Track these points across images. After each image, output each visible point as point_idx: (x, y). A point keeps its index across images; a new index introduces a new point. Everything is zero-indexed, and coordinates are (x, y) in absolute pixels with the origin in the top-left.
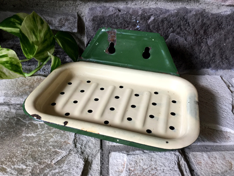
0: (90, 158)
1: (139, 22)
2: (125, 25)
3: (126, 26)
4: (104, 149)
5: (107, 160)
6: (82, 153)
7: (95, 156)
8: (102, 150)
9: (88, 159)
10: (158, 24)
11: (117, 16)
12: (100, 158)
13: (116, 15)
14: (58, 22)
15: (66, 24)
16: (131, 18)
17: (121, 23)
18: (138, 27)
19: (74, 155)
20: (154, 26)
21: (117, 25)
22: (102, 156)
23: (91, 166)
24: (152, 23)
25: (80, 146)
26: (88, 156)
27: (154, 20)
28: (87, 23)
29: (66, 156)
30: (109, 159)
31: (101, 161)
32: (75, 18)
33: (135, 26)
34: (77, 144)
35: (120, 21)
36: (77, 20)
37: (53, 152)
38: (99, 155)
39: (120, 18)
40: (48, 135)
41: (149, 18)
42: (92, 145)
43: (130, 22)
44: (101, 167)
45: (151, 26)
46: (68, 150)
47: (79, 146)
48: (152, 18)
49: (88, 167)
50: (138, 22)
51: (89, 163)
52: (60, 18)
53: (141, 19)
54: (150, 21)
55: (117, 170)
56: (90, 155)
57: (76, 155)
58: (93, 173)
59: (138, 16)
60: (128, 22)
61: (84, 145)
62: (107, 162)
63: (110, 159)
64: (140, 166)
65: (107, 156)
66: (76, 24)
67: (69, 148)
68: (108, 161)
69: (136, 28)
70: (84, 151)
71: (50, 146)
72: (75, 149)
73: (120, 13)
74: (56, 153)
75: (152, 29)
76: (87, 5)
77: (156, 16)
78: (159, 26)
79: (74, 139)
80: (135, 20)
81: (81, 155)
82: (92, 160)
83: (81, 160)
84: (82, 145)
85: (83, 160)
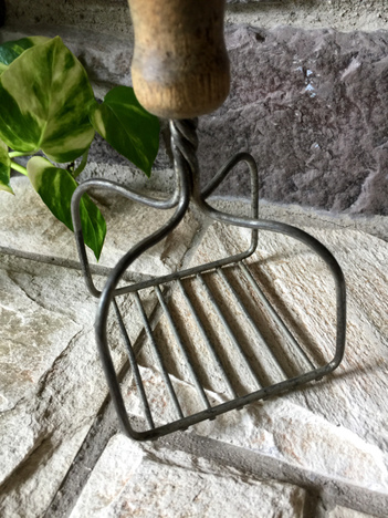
0: (58, 434)
1: (313, 76)
2: (272, 82)
3: (277, 84)
5: (96, 452)
6: (47, 414)
7: (74, 432)
8: (100, 419)
9: (51, 435)
10: (373, 83)
11: (251, 53)
12: (82, 440)
13: (247, 49)
14: (114, 62)
16: (289, 63)
17: (261, 74)
18: (309, 88)
19: (23, 414)
20: (360, 88)
21: (250, 78)
22: (92, 436)
23: (50, 456)
24: (352, 81)
25: (51, 392)
26: (56, 428)
27: (359, 70)
29: (6, 413)
30: (102, 451)
31: (81, 449)
33: (301, 84)
34: (48, 388)
35: (260, 69)
38: (85, 431)
39: (258, 60)
41: (346, 64)
42: (83, 398)
43: (287, 73)
44: (72, 467)
45: (349, 90)
46: (18, 398)
47: (49, 391)
48: (355, 64)
49: (41, 456)
50: (309, 73)
51: (51, 446)
52: (118, 52)
53: (321, 66)
54: (347, 72)
55: (102, 492)
56: (62, 427)
57: (28, 416)
58: (44, 479)
59: (313, 56)
60: (281, 74)
61: (63, 392)
62: (93, 459)
63: (105, 451)
64: (157, 505)
65: (101, 442)
67: (22, 392)
68: (98, 457)
69: (302, 92)
70: (55, 410)
72: (34, 401)
73: (260, 46)
75: (352, 99)
77: (368, 60)
78: (374, 91)
79: (49, 372)
80: (300, 68)
81: (38, 420)
82: (61, 442)
83: (31, 433)
84: (59, 392)
85: (37, 436)
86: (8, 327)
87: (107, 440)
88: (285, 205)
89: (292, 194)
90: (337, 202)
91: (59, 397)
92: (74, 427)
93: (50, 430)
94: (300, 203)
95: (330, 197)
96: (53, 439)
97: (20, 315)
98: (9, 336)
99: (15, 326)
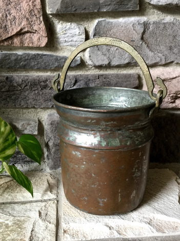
14: (21, 126)
15: (28, 128)
28: (46, 127)
32: (36, 123)
36: (37, 124)
66: (37, 128)
76: (46, 112)
79: (31, 237)
86: (4, 227)
97: (6, 222)
98: (7, 230)
99: (7, 226)
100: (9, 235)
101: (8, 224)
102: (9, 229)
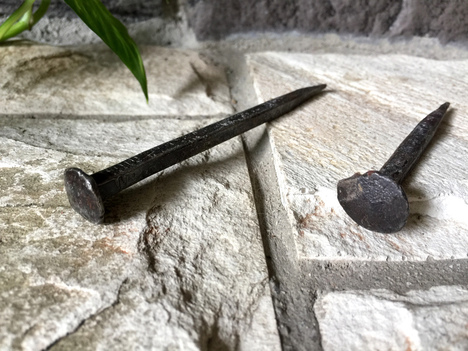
0: (226, 323)
4: (282, 277)
6: (187, 297)
7: (249, 314)
8: (278, 283)
9: (216, 328)
12: (273, 322)
19: (144, 306)
22: (284, 311)
25: (170, 261)
26: (218, 315)
29: (104, 315)
31: (281, 337)
34: (160, 257)
37: (35, 291)
38: (266, 306)
40: (24, 213)
42: (229, 259)
46: (114, 284)
47: (166, 262)
56: (226, 310)
61: (190, 258)
62: (313, 346)
65: (304, 314)
67: (117, 272)
70: (195, 288)
71: (25, 261)
72: (149, 280)
74: (50, 298)
81: (179, 308)
82: (237, 337)
83: (183, 334)
84: (182, 260)
85: (195, 335)
86: (19, 188)
87: (311, 311)
88: (320, 36)
89: (330, 20)
90: (377, 25)
91: (189, 266)
92: (244, 306)
93: (210, 321)
94: (338, 31)
95: (370, 19)
96: (222, 336)
97: (31, 171)
98: (29, 199)
99: (32, 186)
100: (38, 222)
101: (37, 178)
102: (43, 198)
